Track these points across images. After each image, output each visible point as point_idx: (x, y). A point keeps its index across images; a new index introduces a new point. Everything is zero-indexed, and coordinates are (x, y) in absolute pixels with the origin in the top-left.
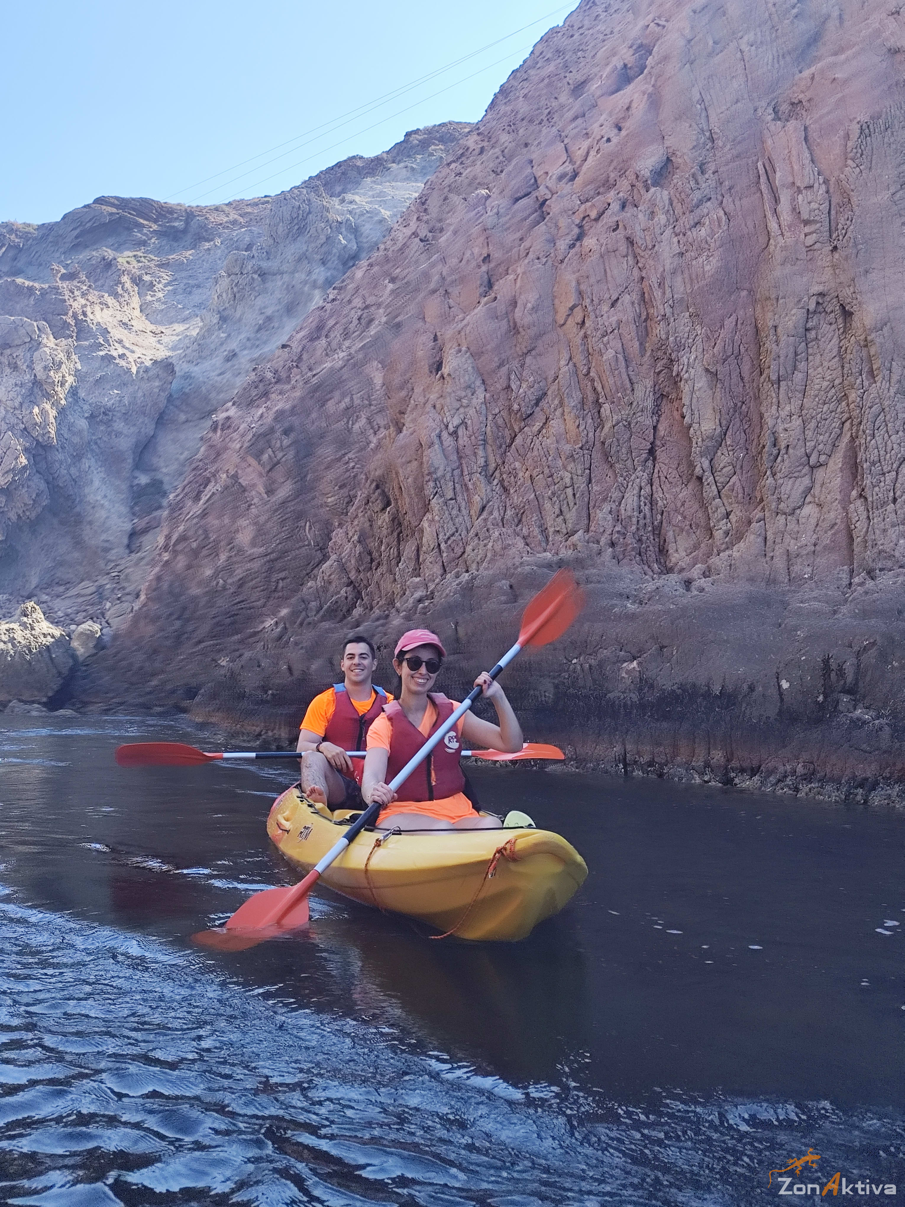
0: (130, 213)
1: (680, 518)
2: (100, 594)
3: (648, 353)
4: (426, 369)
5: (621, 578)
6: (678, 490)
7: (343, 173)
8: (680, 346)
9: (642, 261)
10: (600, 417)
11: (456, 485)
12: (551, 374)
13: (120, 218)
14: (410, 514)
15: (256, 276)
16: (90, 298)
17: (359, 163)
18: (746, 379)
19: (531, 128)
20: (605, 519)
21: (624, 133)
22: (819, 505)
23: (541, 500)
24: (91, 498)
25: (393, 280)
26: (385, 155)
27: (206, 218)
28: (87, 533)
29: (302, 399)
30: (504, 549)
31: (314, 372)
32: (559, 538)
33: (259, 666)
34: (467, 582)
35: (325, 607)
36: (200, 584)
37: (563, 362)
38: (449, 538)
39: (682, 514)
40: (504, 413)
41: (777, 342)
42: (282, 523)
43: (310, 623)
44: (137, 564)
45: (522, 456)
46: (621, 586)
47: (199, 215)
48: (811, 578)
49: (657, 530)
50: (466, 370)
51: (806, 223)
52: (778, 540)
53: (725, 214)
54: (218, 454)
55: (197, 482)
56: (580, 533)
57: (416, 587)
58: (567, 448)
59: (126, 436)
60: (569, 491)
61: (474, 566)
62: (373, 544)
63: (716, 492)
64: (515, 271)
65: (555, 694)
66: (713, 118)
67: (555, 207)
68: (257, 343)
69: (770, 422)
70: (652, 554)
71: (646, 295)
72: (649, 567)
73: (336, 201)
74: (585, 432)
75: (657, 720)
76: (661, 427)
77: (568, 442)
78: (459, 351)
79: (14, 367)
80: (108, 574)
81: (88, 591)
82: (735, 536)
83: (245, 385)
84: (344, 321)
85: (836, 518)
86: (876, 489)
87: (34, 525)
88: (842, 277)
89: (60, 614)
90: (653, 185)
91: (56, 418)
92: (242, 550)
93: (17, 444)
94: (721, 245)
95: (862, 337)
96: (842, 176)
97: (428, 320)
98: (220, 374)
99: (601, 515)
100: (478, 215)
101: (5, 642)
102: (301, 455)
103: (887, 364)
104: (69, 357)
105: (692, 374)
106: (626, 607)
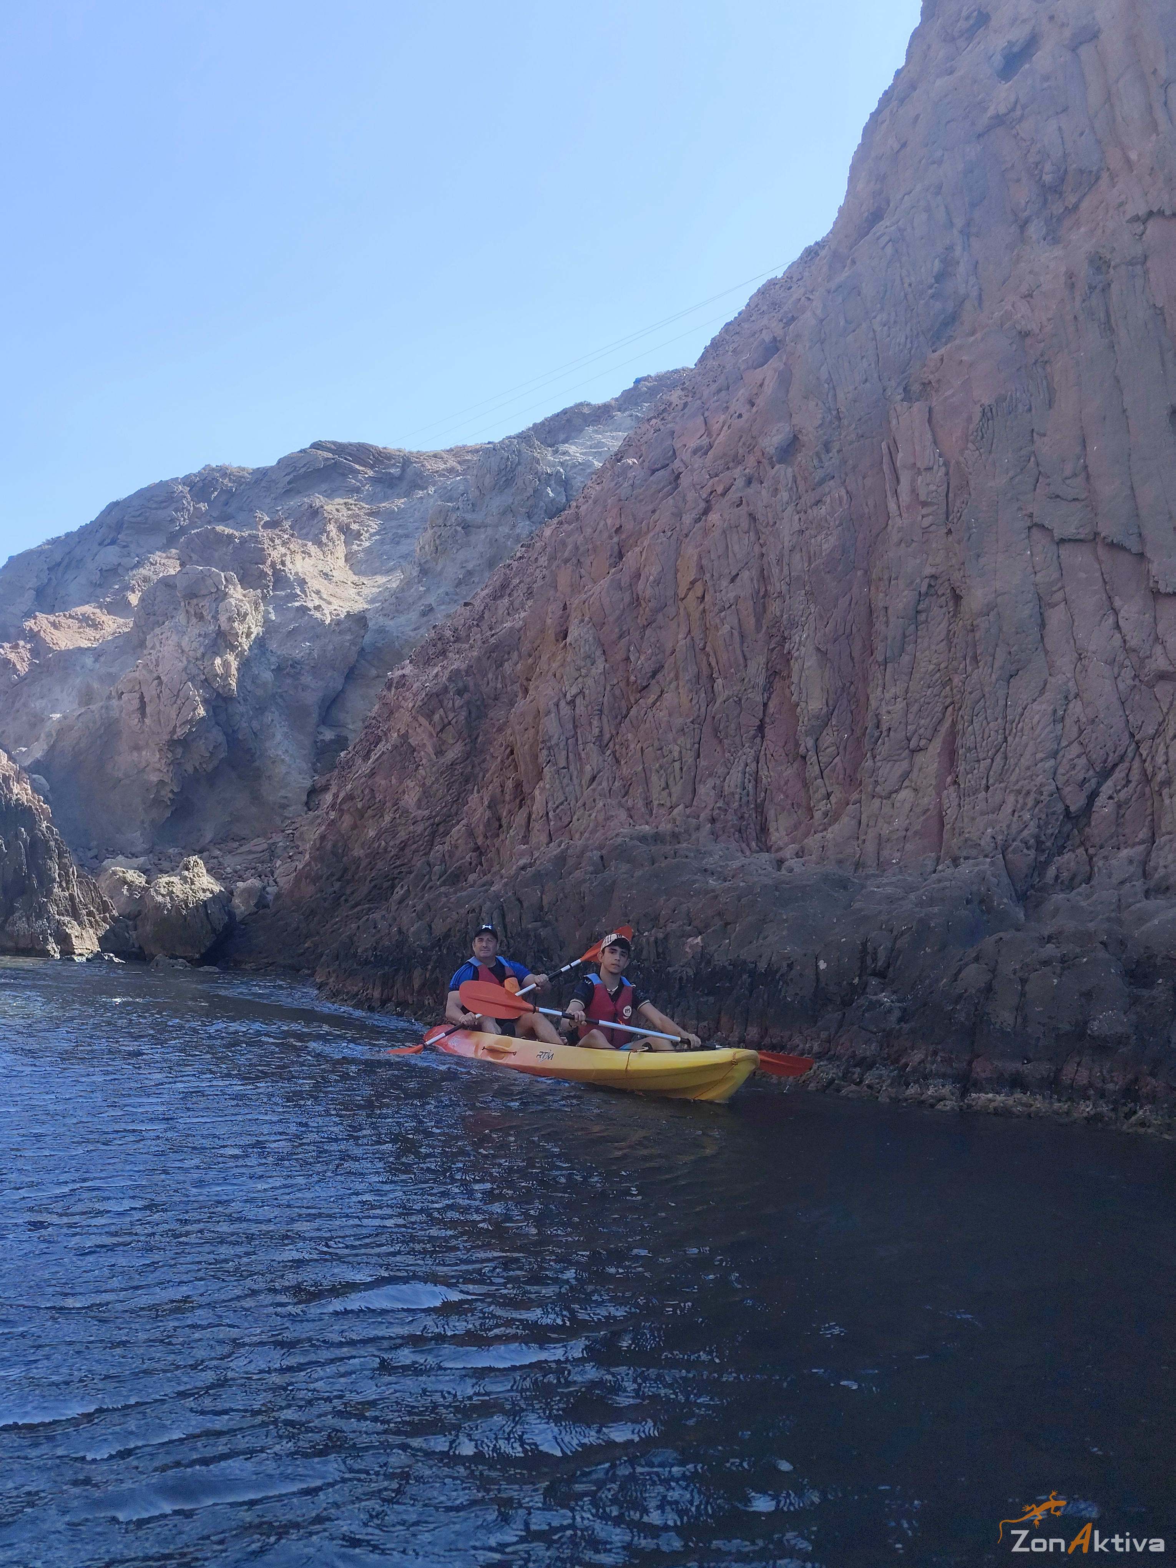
0: (346, 459)
1: (782, 796)
2: (272, 852)
3: (763, 630)
4: (553, 637)
5: (709, 854)
6: (783, 768)
7: (568, 420)
8: (793, 624)
9: (763, 537)
10: (713, 691)
11: (570, 754)
12: (669, 647)
13: (336, 463)
14: (525, 781)
15: (459, 529)
16: (291, 546)
17: (586, 411)
18: (856, 660)
20: (708, 794)
21: (755, 409)
22: (915, 790)
23: (648, 773)
24: (272, 753)
26: (612, 403)
27: (423, 466)
28: (265, 788)
29: (479, 659)
30: (607, 819)
31: (493, 632)
32: (662, 811)
33: (375, 928)
34: (562, 852)
36: (362, 847)
37: (681, 636)
38: (557, 807)
39: (785, 793)
40: (622, 684)
41: (887, 623)
42: (449, 786)
43: (431, 888)
44: (312, 823)
45: (635, 728)
46: (709, 862)
47: (416, 462)
48: (898, 863)
49: (760, 808)
50: (586, 641)
51: (924, 504)
52: (871, 823)
53: (847, 492)
54: (392, 713)
55: (368, 741)
56: (681, 807)
57: (522, 854)
58: (678, 721)
59: (313, 690)
60: (677, 765)
61: (577, 836)
63: (818, 772)
64: (643, 542)
66: (841, 396)
67: (684, 481)
68: (456, 598)
69: (874, 703)
70: (752, 832)
71: (765, 572)
72: (748, 845)
73: (548, 452)
74: (697, 706)
75: (707, 995)
76: (771, 704)
77: (681, 716)
78: (583, 621)
79: (201, 617)
80: (283, 831)
81: (260, 848)
82: (832, 817)
83: (423, 643)
84: (529, 580)
85: (930, 804)
86: (970, 776)
87: (212, 778)
88: (954, 561)
89: (229, 870)
90: (780, 462)
91: (238, 670)
92: (407, 812)
93: (196, 694)
94: (841, 524)
95: (969, 622)
96: (961, 459)
97: (560, 588)
98: (415, 629)
99: (705, 790)
100: (618, 485)
101: (163, 896)
102: (473, 715)
103: (991, 650)
104: (256, 609)
105: (803, 652)
106: (707, 883)
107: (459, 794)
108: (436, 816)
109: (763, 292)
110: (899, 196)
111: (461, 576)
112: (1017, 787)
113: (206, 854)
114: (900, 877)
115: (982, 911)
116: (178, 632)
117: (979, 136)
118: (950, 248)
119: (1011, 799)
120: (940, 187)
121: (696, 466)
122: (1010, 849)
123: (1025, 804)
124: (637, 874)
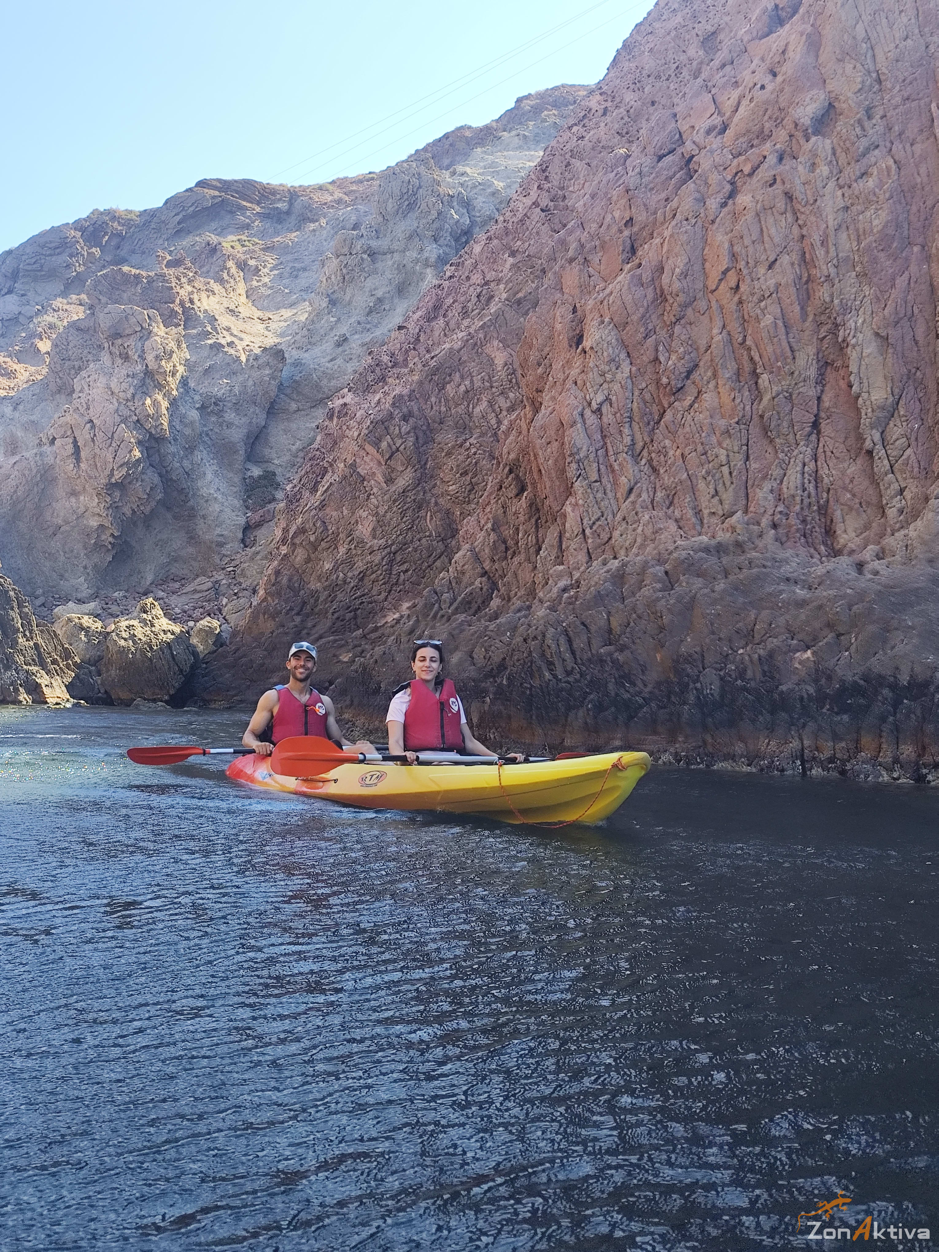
0: (232, 196)
1: (849, 496)
2: (216, 590)
3: (810, 318)
4: (566, 344)
5: (786, 561)
6: (846, 465)
7: (451, 145)
8: (846, 309)
9: (802, 217)
10: (757, 389)
11: (601, 466)
12: (702, 344)
13: (223, 201)
14: (551, 499)
15: (365, 256)
16: (196, 285)
17: (468, 134)
18: (921, 343)
19: (658, 85)
20: (766, 498)
21: (779, 79)
23: (694, 481)
24: (204, 491)
25: (513, 254)
26: (494, 124)
27: (310, 198)
28: (201, 527)
29: (421, 383)
30: (655, 533)
31: (433, 354)
32: (714, 520)
33: (394, 661)
34: (618, 570)
35: (460, 599)
36: (319, 578)
37: (715, 331)
38: (594, 523)
39: (850, 492)
40: (652, 388)
42: (403, 514)
43: (443, 616)
44: (252, 559)
45: (673, 434)
46: (786, 570)
47: (302, 195)
49: (824, 510)
50: (609, 343)
53: (895, 162)
54: (335, 443)
55: (314, 472)
56: (739, 514)
57: (560, 576)
58: (722, 423)
59: (237, 426)
60: (725, 470)
61: (623, 552)
62: (508, 532)
63: (888, 467)
64: (660, 234)
65: (722, 688)
66: (880, 57)
67: (704, 162)
68: (368, 326)
70: (818, 535)
71: (807, 256)
72: (815, 549)
73: (446, 174)
74: (742, 406)
75: (837, 714)
76: (825, 398)
77: (724, 417)
78: (601, 323)
79: (126, 358)
80: (224, 569)
81: (205, 587)
82: (911, 513)
83: (361, 370)
84: (463, 299)
87: (148, 520)
89: (177, 610)
90: (814, 134)
91: (168, 409)
92: (362, 542)
93: (131, 436)
94: (891, 197)
97: (566, 291)
98: (331, 360)
99: (761, 495)
100: (618, 176)
101: (125, 639)
102: (421, 441)
104: (179, 346)
105: (861, 339)
106: (794, 592)
108: (392, 544)
111: (371, 304)
116: (104, 374)
124: (717, 588)
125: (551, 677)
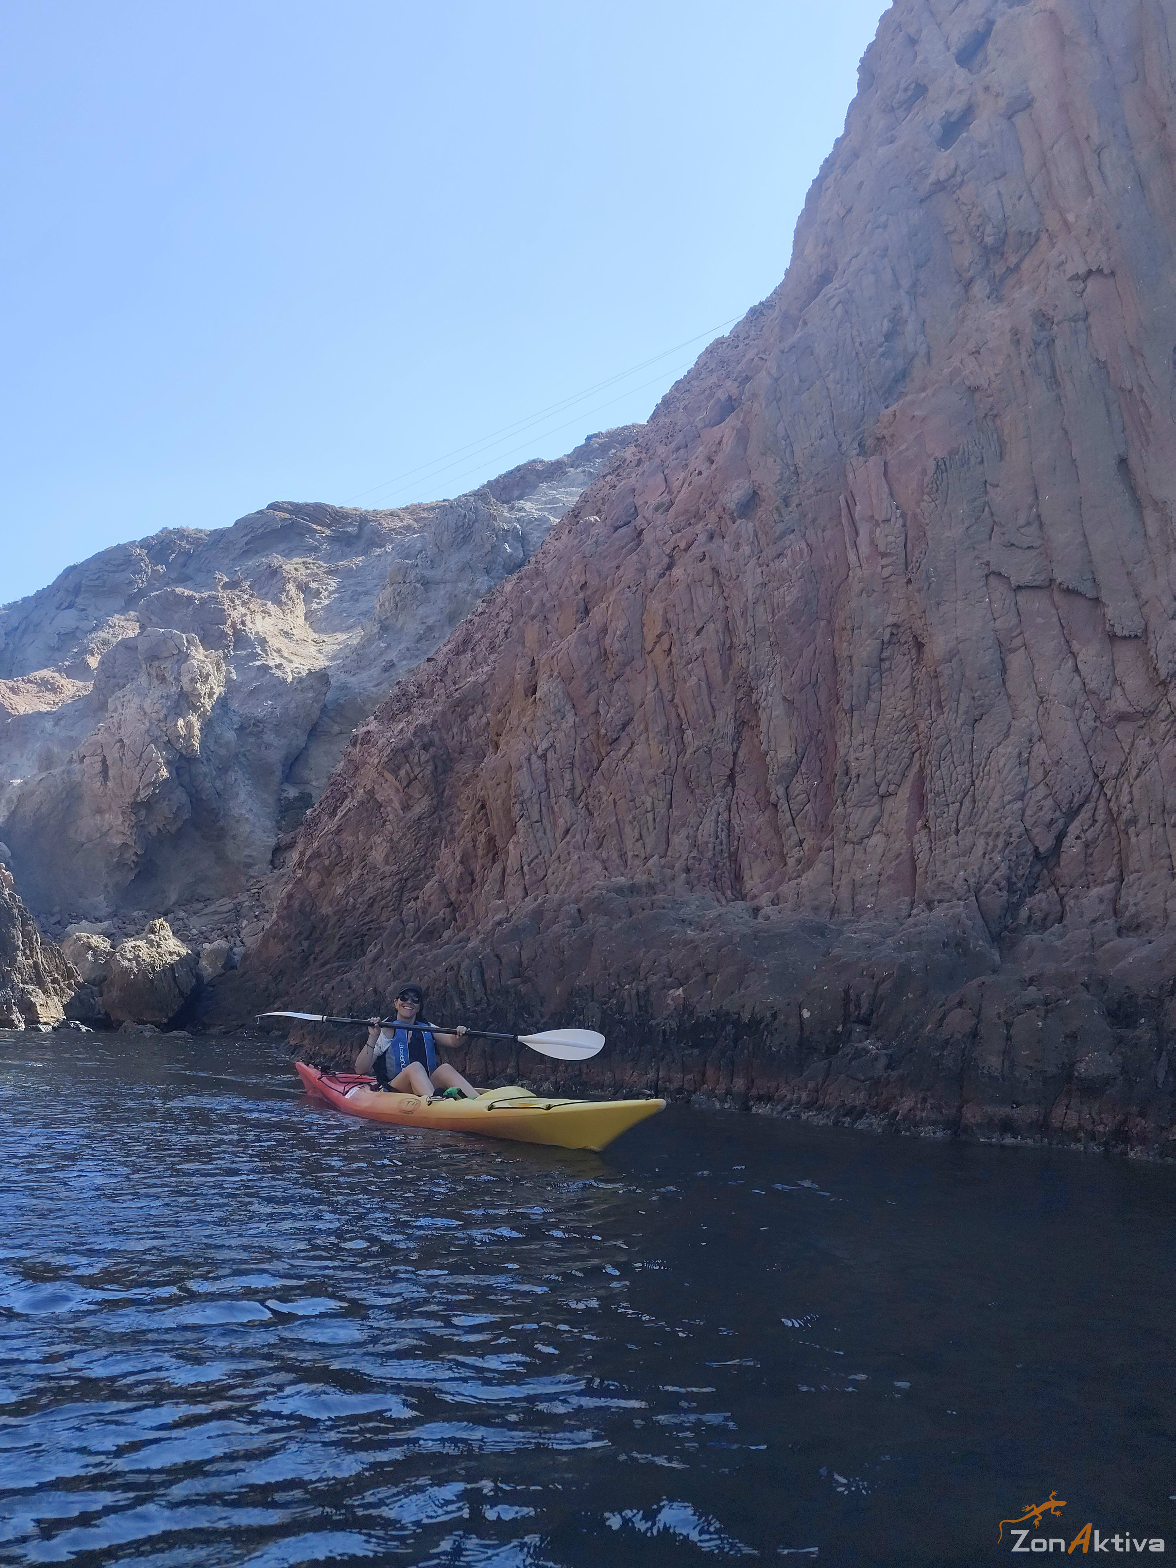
0: (303, 519)
1: (755, 844)
2: (237, 912)
3: (730, 681)
4: (522, 692)
5: (686, 904)
6: (755, 816)
7: (522, 478)
8: (759, 675)
9: (726, 590)
10: (683, 742)
11: (543, 808)
12: (637, 700)
13: (293, 523)
14: (501, 835)
15: (418, 585)
16: (251, 606)
17: (539, 467)
18: (823, 709)
20: (681, 844)
21: (714, 466)
22: (887, 835)
23: (622, 825)
24: (236, 812)
26: (564, 460)
27: (380, 524)
28: (230, 847)
29: (444, 713)
30: (582, 872)
31: (457, 686)
32: (637, 862)
33: (350, 988)
34: (540, 906)
35: (423, 928)
36: (331, 903)
37: (649, 689)
38: (532, 861)
39: (757, 841)
40: (593, 738)
41: (852, 671)
42: (417, 841)
43: (405, 945)
44: (278, 881)
45: (607, 780)
46: (687, 912)
47: (372, 521)
48: (872, 908)
49: (734, 857)
50: (556, 695)
51: (884, 555)
52: (845, 869)
53: (808, 545)
54: (357, 769)
55: (334, 797)
56: (656, 857)
57: (497, 910)
58: (650, 773)
59: (276, 748)
60: (650, 816)
61: (553, 889)
63: (789, 819)
64: (608, 598)
66: (798, 452)
67: (648, 537)
68: (417, 653)
69: (842, 751)
70: (727, 881)
71: (730, 624)
72: (723, 894)
73: (506, 508)
74: (668, 757)
75: (691, 1047)
76: (740, 754)
77: (652, 767)
78: (552, 676)
79: (163, 679)
80: (249, 890)
81: (225, 909)
82: (806, 863)
83: (387, 699)
84: (490, 635)
85: (901, 848)
86: (940, 820)
87: (176, 839)
88: (915, 609)
89: (194, 931)
90: (741, 517)
91: (201, 730)
92: (375, 868)
93: (159, 756)
94: (802, 576)
95: (933, 668)
96: (918, 511)
97: (527, 644)
98: (377, 685)
99: (679, 840)
100: (581, 543)
101: (129, 960)
102: (439, 770)
103: (955, 696)
104: (218, 669)
105: (770, 702)
106: (686, 933)
107: (427, 848)
108: (404, 871)
109: (711, 351)
110: (847, 259)
111: (421, 632)
112: (986, 830)
113: (170, 916)
114: (875, 922)
115: (958, 953)
116: (140, 694)
117: (922, 201)
118: (898, 308)
119: (981, 842)
120: (886, 249)
121: (658, 522)
122: (984, 890)
123: (995, 846)
124: (615, 927)
125: (461, 1007)
